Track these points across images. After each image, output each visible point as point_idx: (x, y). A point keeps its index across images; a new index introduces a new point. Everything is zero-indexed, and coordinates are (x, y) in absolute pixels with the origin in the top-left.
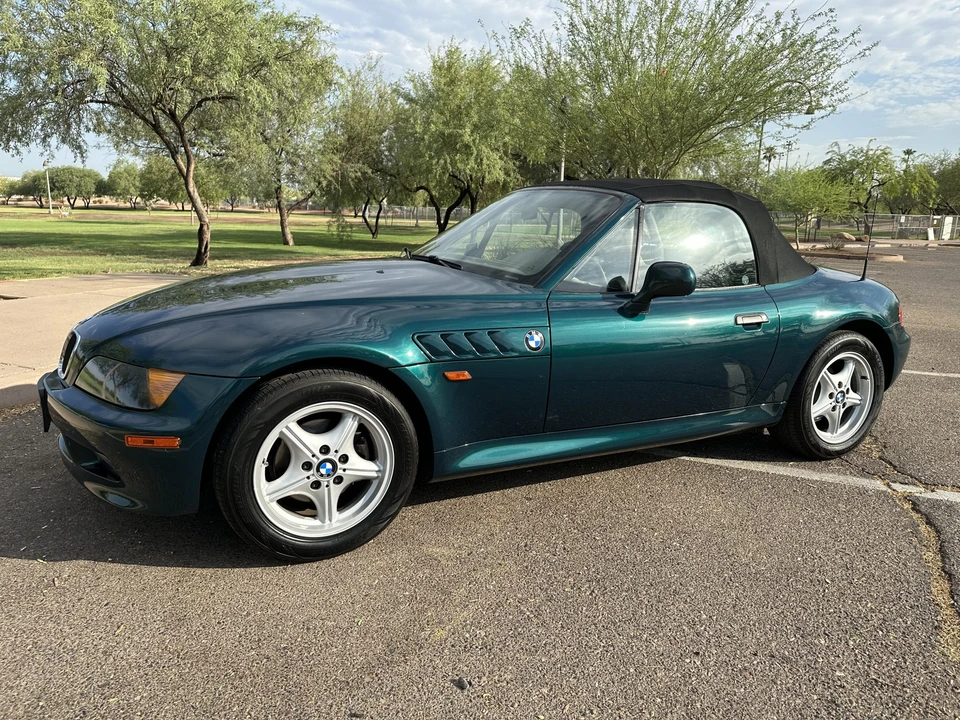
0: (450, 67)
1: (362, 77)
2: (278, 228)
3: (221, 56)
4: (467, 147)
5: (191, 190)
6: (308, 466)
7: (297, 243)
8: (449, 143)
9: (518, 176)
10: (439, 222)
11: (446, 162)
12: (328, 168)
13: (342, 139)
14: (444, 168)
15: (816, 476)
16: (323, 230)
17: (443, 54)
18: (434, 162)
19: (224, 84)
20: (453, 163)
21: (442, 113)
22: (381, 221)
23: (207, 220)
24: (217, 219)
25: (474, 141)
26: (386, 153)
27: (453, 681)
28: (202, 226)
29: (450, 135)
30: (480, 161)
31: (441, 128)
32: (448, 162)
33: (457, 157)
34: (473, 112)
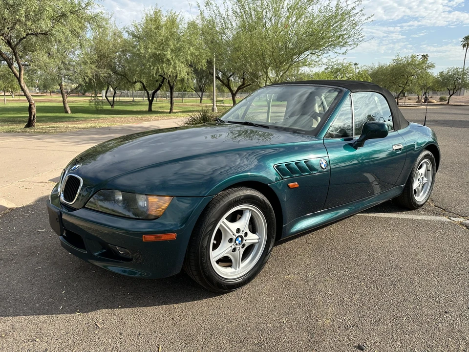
0: (156, 21)
2: (62, 104)
3: (41, 11)
4: (168, 60)
5: (23, 85)
6: (231, 240)
7: (73, 112)
8: (159, 59)
9: (194, 76)
10: (149, 99)
11: (158, 68)
12: (89, 71)
13: (96, 57)
14: (157, 72)
15: (419, 218)
16: (87, 105)
17: (152, 13)
18: (152, 68)
19: (44, 27)
20: (162, 69)
21: (154, 43)
22: (117, 99)
23: (33, 102)
24: (19, 100)
25: (172, 58)
26: (118, 63)
27: (355, 347)
28: (30, 105)
29: (159, 54)
30: (175, 68)
31: (154, 51)
32: (159, 68)
33: (164, 65)
34: (171, 43)
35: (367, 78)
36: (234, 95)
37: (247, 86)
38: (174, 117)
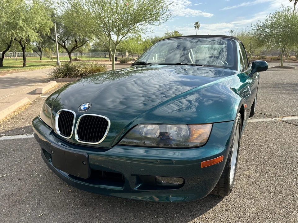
18: (7, 33)
25: (24, 25)
29: (13, 23)
30: (26, 33)
31: (7, 20)
32: (14, 33)
33: (17, 32)
34: (22, 14)
35: (150, 44)
36: (69, 54)
37: (79, 47)
38: (29, 70)
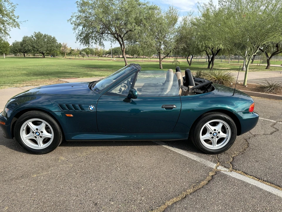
1: (187, 18)
5: (124, 55)
6: (33, 132)
7: (163, 68)
13: (179, 37)
16: (171, 64)
22: (193, 60)
